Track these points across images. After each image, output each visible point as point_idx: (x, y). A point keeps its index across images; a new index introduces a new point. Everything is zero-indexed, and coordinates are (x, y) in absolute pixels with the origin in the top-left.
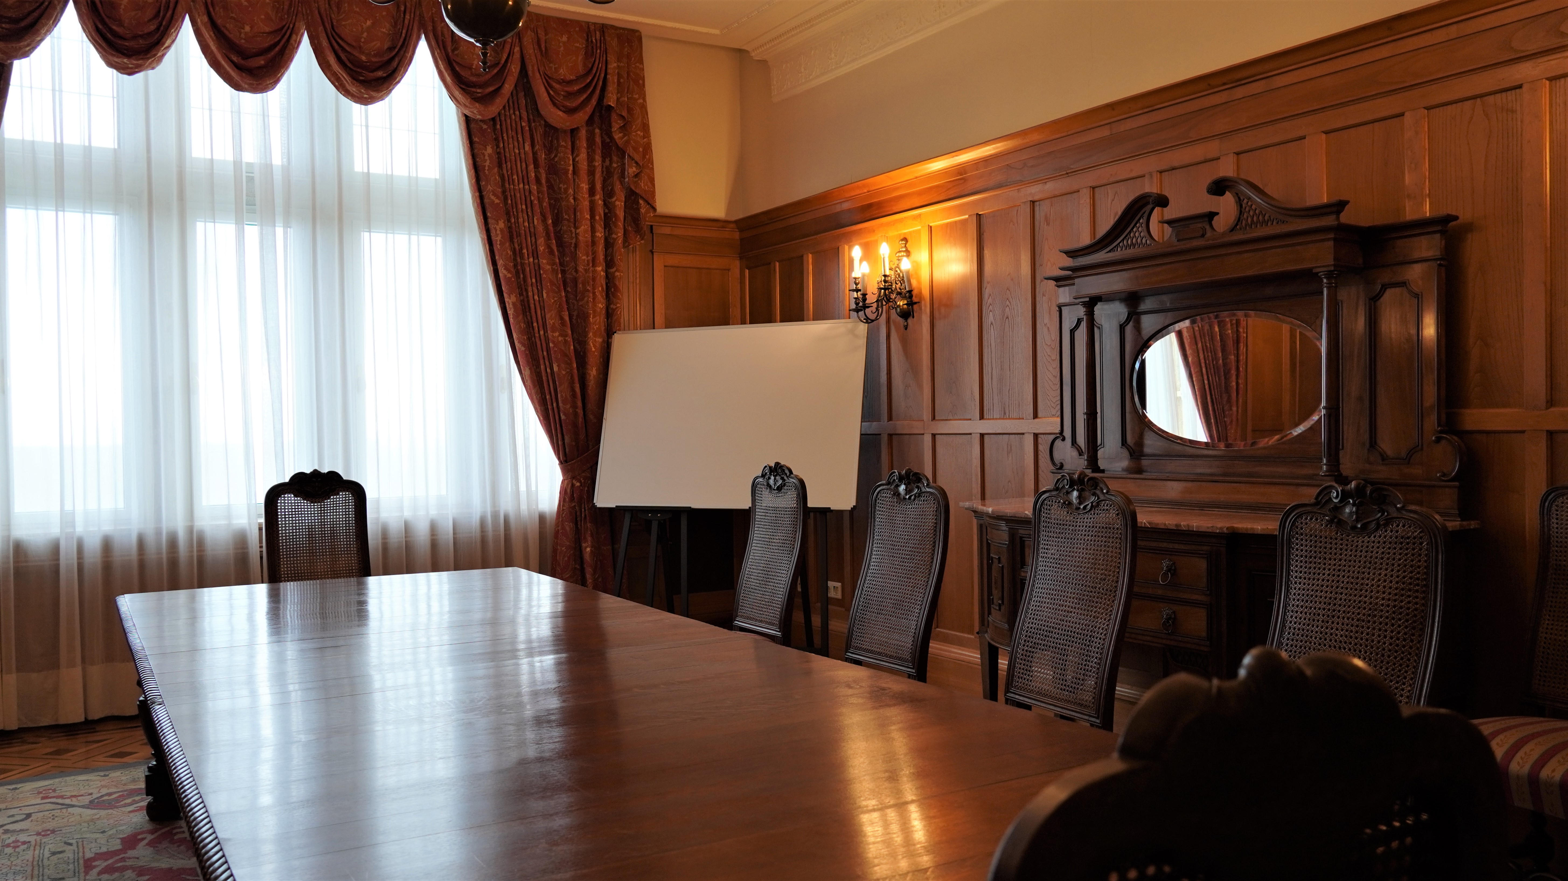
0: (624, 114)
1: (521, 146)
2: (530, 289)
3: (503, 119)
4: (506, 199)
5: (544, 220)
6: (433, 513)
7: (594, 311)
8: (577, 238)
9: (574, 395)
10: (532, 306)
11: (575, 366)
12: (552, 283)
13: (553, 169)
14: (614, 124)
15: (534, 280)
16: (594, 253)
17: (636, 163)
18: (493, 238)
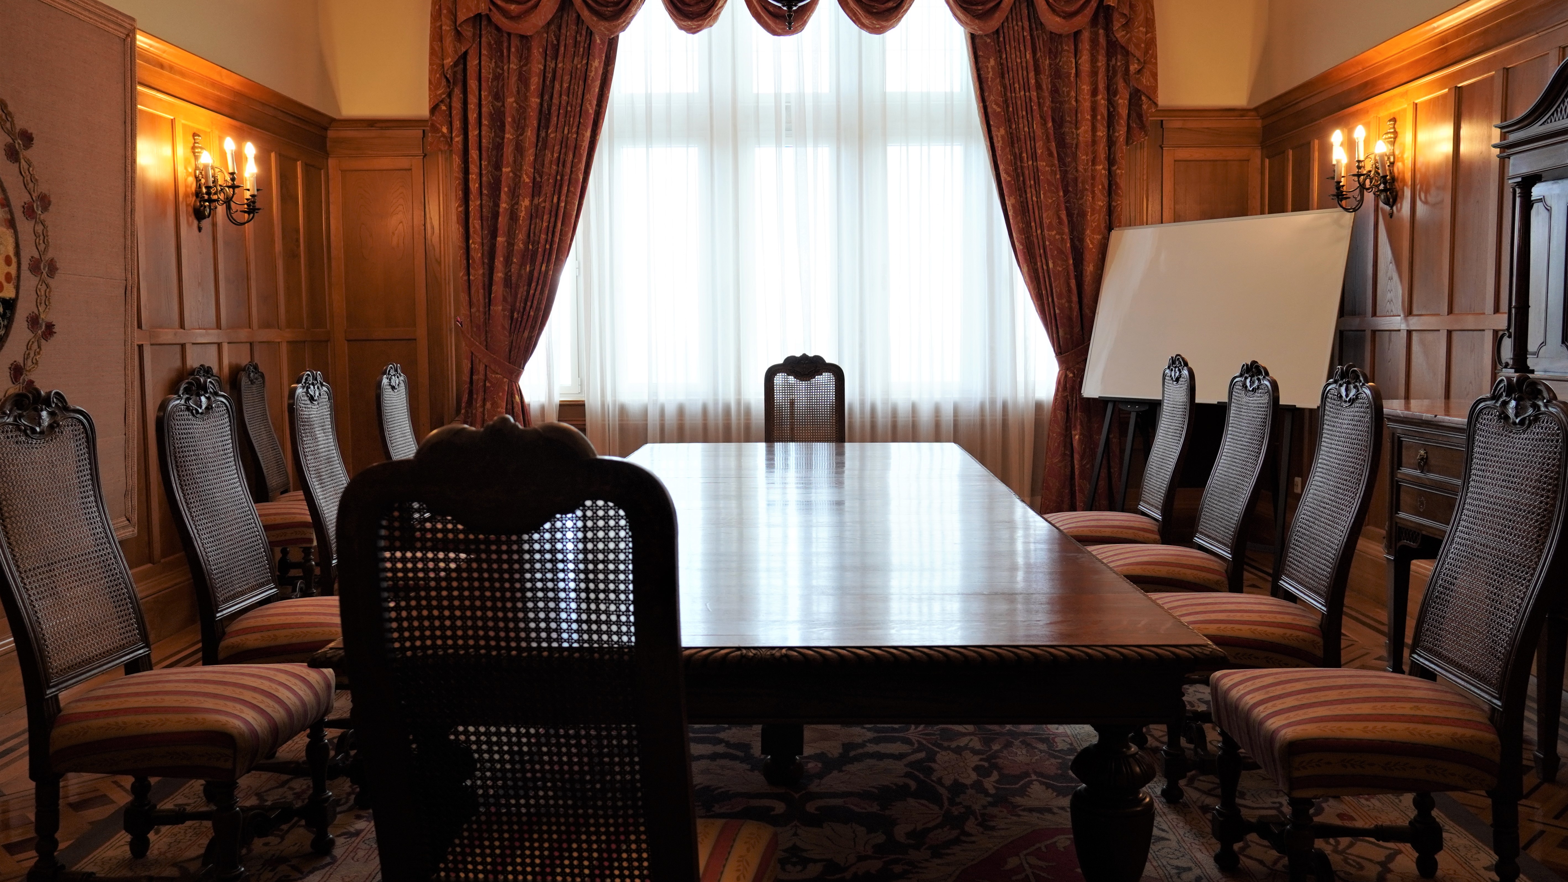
0: (1126, 11)
1: (1023, 56)
2: (1028, 190)
3: (1006, 31)
4: (1008, 107)
5: (1045, 124)
6: (937, 397)
7: (1093, 210)
8: (1078, 139)
9: (1070, 291)
10: (1030, 207)
11: (1071, 262)
12: (1050, 183)
13: (1057, 74)
14: (1115, 23)
15: (1032, 182)
16: (1094, 152)
17: (1138, 60)
18: (996, 144)
